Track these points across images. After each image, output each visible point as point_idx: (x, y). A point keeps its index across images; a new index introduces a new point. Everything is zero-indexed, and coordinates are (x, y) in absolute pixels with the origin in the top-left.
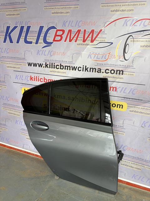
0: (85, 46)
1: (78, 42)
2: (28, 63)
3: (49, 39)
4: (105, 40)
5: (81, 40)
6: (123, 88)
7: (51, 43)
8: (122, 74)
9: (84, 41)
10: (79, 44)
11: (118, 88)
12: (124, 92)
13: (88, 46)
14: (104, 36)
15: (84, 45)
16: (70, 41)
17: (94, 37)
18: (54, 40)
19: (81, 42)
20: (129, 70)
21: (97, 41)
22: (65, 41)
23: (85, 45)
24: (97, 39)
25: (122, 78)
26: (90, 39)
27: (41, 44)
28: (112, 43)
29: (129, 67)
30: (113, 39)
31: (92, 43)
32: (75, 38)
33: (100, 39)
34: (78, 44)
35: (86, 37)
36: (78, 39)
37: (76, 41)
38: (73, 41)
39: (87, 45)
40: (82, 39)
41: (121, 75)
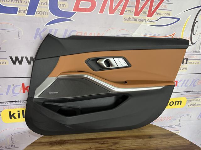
0: (137, 22)
1: (126, 15)
2: (11, 58)
3: (64, 5)
4: (169, 14)
5: (132, 11)
6: (185, 80)
7: (70, 14)
8: (186, 63)
9: (137, 13)
10: (128, 19)
11: (179, 82)
12: (185, 86)
13: (143, 23)
14: (169, 7)
15: (136, 20)
16: (112, 11)
17: (154, 7)
18: (77, 9)
19: (132, 15)
20: (195, 57)
21: (158, 14)
22: (101, 11)
23: (139, 20)
24: (158, 11)
25: (186, 68)
26: (146, 10)
27: (45, 16)
28: (178, 19)
29: (195, 53)
30: (181, 13)
31: (149, 18)
32: (120, 8)
33: (162, 12)
34: (125, 19)
35: (140, 6)
36: (127, 8)
37: (122, 13)
38: (118, 12)
39: (142, 20)
40: (134, 9)
41: (184, 64)
